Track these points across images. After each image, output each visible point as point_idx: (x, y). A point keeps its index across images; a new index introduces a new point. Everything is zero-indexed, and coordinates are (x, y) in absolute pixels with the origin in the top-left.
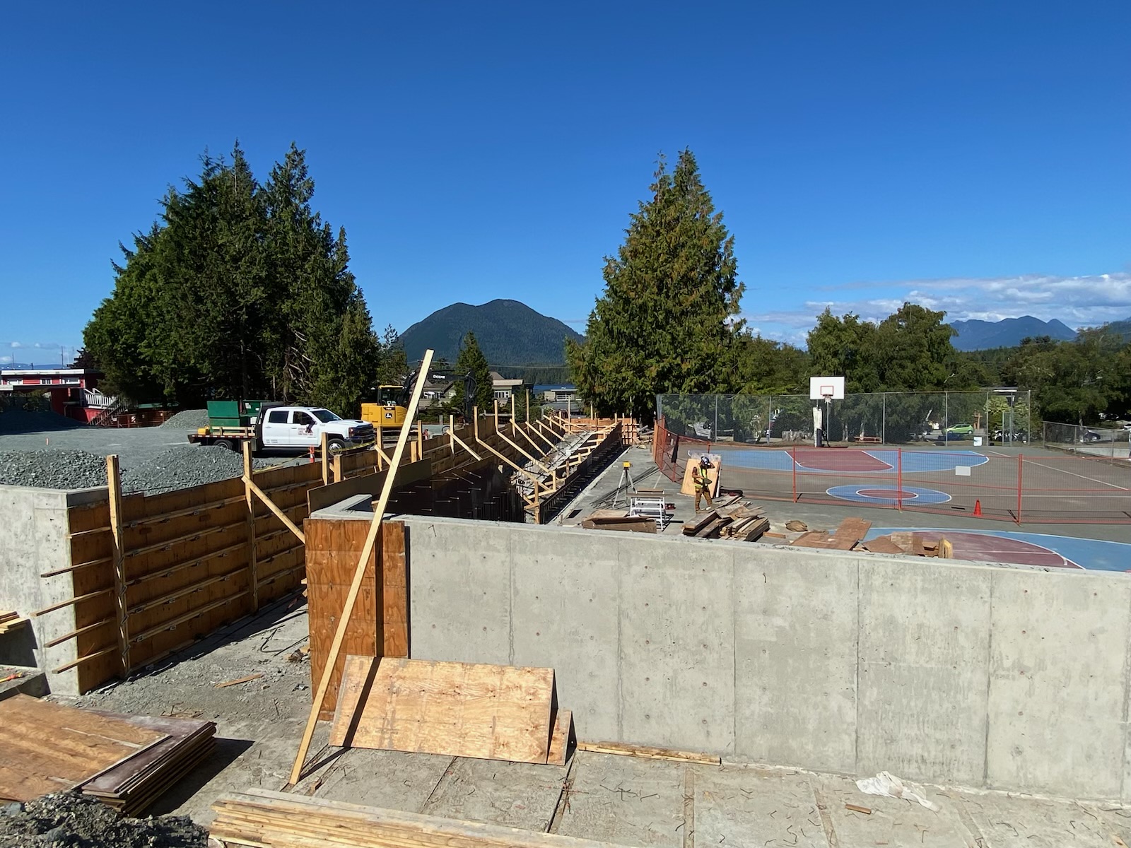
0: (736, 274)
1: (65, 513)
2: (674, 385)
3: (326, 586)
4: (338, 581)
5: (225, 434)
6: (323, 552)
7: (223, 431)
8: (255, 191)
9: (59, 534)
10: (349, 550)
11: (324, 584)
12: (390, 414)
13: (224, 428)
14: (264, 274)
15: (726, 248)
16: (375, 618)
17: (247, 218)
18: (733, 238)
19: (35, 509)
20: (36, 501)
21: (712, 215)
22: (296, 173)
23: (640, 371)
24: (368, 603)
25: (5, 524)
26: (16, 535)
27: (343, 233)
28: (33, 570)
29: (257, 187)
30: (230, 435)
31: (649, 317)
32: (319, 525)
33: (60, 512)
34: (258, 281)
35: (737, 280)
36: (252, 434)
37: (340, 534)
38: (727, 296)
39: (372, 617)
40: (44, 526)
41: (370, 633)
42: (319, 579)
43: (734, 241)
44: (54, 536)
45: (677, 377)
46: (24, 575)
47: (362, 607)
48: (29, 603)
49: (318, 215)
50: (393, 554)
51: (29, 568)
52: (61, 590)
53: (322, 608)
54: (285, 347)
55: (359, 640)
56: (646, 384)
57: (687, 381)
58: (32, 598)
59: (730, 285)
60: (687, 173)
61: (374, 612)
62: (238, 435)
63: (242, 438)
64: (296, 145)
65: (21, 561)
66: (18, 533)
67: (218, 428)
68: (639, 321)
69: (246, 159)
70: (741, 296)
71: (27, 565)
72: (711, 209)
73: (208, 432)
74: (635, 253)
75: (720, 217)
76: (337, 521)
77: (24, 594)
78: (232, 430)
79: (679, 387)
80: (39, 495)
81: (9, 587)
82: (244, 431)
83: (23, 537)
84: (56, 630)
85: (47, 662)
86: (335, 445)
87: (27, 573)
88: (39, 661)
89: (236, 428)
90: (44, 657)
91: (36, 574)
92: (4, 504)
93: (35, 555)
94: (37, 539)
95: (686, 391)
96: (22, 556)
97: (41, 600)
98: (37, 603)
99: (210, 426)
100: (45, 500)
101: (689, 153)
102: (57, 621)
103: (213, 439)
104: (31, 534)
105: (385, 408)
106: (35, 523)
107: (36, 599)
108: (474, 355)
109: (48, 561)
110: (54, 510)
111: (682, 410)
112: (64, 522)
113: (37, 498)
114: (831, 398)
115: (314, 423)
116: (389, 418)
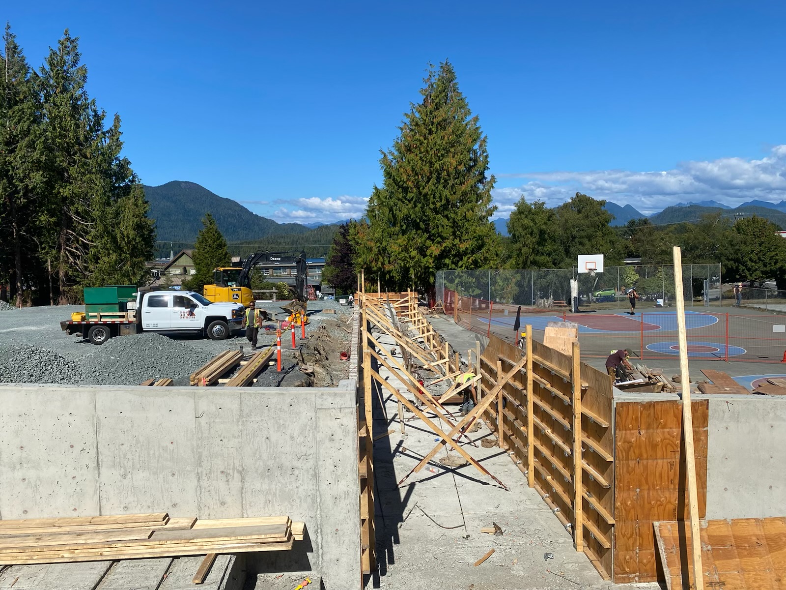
0: (488, 168)
1: (354, 410)
2: (453, 263)
3: (634, 462)
4: (645, 456)
5: (103, 320)
6: (632, 431)
7: (101, 317)
8: (29, 75)
9: (346, 433)
10: (657, 428)
11: (632, 460)
12: (237, 295)
13: (102, 314)
14: (43, 158)
15: (481, 146)
16: (677, 487)
17: (22, 101)
18: (486, 137)
20: (319, 401)
21: (469, 118)
22: (69, 59)
23: (422, 251)
24: (672, 473)
25: (279, 428)
26: (292, 437)
27: (117, 119)
28: (311, 472)
29: (31, 71)
30: (109, 320)
31: (431, 205)
32: (631, 407)
33: (351, 410)
34: (37, 165)
35: (488, 174)
36: (132, 319)
37: (650, 414)
38: (481, 186)
39: (674, 486)
40: (327, 424)
41: (673, 500)
42: (627, 455)
43: (487, 141)
44: (339, 435)
45: (455, 256)
46: (301, 477)
47: (666, 478)
48: (305, 506)
49: (94, 102)
50: (697, 429)
51: (307, 470)
52: (345, 489)
53: (628, 482)
54: (62, 230)
55: (662, 508)
56: (428, 261)
57: (465, 259)
58: (309, 500)
59: (481, 179)
60: (448, 80)
61: (677, 481)
62: (117, 320)
63: (122, 323)
64: (69, 32)
65: (296, 463)
66: (296, 435)
67: (95, 314)
68: (422, 208)
69: (17, 41)
70: (493, 187)
71: (304, 467)
72: (469, 113)
73: (83, 319)
74: (409, 149)
75: (476, 119)
76: (647, 403)
77: (300, 498)
78: (110, 316)
79: (456, 264)
80: (322, 394)
81: (280, 492)
82: (123, 317)
83: (300, 439)
84: (337, 530)
85: (324, 564)
86: (218, 327)
87: (303, 475)
88: (314, 564)
89: (115, 314)
90: (320, 559)
91: (316, 476)
92: (279, 407)
93: (315, 456)
94: (318, 439)
95: (463, 268)
96: (299, 459)
97: (320, 501)
98: (315, 505)
99: (87, 312)
100: (330, 400)
101: (448, 64)
102: (339, 521)
103: (89, 326)
104: (311, 435)
105: (232, 290)
106: (316, 424)
107: (314, 501)
108: (214, 235)
109: (330, 461)
110: (341, 409)
111: (458, 284)
112: (352, 420)
113: (319, 398)
114: (595, 271)
115: (195, 306)
116: (236, 298)
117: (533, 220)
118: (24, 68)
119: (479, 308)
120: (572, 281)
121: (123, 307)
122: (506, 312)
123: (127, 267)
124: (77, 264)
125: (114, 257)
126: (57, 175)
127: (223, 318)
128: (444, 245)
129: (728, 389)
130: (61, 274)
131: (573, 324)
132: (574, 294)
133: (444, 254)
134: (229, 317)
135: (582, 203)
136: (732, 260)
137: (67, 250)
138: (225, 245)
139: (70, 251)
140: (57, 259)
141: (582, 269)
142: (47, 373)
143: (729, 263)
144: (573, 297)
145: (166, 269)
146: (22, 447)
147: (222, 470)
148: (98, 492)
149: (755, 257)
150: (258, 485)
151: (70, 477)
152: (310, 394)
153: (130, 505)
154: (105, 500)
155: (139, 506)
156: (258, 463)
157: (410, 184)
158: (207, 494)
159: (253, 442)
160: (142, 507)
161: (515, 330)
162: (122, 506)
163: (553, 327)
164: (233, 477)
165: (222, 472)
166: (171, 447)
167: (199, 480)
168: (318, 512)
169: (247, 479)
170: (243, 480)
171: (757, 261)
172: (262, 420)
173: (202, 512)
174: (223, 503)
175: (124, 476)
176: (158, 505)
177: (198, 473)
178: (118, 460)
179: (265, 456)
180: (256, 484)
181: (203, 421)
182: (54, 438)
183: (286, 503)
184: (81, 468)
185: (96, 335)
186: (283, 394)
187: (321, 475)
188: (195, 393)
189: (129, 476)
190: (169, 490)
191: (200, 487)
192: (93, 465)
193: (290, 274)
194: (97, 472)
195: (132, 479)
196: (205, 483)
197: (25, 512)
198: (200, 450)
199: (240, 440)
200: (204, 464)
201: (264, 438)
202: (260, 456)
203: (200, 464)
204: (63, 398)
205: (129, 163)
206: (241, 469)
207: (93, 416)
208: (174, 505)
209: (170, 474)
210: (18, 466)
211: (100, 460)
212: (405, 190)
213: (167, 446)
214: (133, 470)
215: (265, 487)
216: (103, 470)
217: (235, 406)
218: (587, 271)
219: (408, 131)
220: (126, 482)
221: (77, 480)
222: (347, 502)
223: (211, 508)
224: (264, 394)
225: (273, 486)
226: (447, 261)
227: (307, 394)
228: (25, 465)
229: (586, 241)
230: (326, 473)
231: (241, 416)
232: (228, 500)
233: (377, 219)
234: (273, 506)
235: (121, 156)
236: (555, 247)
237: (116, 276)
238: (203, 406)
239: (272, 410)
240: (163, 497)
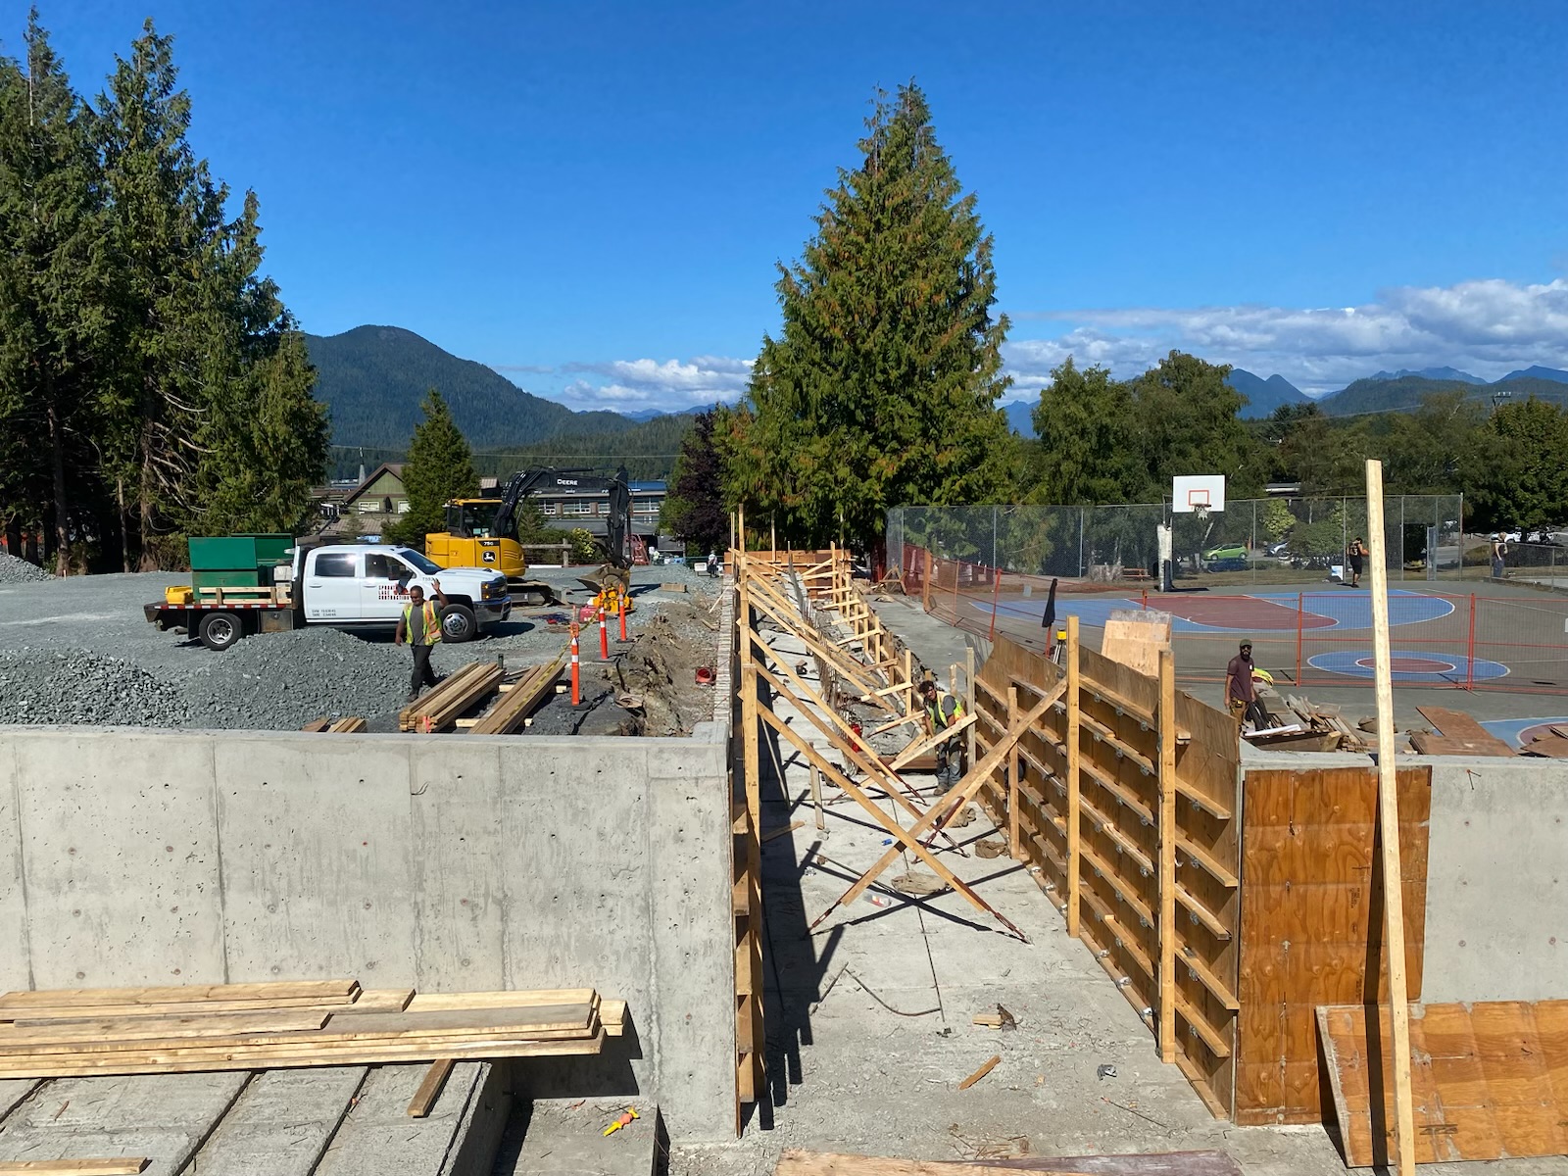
0: (995, 300)
1: (724, 783)
2: (921, 491)
3: (1278, 889)
4: (1301, 876)
5: (228, 601)
6: (1277, 828)
7: (224, 595)
8: (75, 112)
9: (707, 825)
10: (1327, 822)
11: (1275, 884)
12: (492, 554)
13: (225, 590)
14: (106, 279)
15: (980, 255)
16: (1365, 938)
17: (62, 165)
18: (990, 238)
19: (650, 781)
20: (654, 764)
21: (956, 199)
22: (154, 78)
23: (860, 468)
24: (1354, 911)
25: (575, 815)
26: (601, 834)
27: (251, 200)
28: (639, 902)
29: (79, 103)
30: (239, 603)
31: (878, 374)
32: (1275, 781)
33: (717, 781)
34: (95, 293)
35: (993, 312)
36: (284, 600)
37: (1312, 794)
38: (979, 337)
39: (1359, 937)
40: (671, 810)
41: (1355, 964)
42: (1267, 873)
43: (993, 244)
44: (693, 829)
45: (925, 477)
46: (618, 911)
47: (1343, 920)
48: (626, 968)
49: (204, 167)
50: (1407, 825)
51: (631, 900)
52: (705, 936)
53: (1268, 928)
54: (143, 422)
55: (1333, 979)
56: (872, 489)
57: (946, 483)
58: (635, 957)
59: (981, 323)
60: (915, 117)
61: (1364, 927)
62: (256, 603)
63: (264, 608)
64: (154, 24)
65: (609, 885)
66: (608, 830)
67: (212, 590)
68: (861, 381)
69: (53, 45)
70: (1003, 338)
71: (626, 894)
72: (955, 187)
73: (189, 599)
74: (835, 261)
75: (971, 201)
76: (1309, 772)
77: (617, 953)
78: (240, 595)
79: (928, 494)
80: (661, 751)
81: (577, 941)
82: (267, 595)
83: (617, 839)
84: (689, 1016)
85: (665, 1082)
86: (454, 616)
87: (623, 908)
88: (644, 1081)
89: (250, 590)
90: (657, 1072)
91: (648, 910)
92: (575, 774)
93: (646, 870)
94: (652, 838)
95: (943, 501)
96: (615, 876)
97: (657, 960)
98: (647, 967)
99: (196, 587)
100: (676, 761)
101: (915, 89)
102: (693, 998)
103: (200, 613)
104: (638, 829)
105: (482, 543)
106: (649, 808)
107: (644, 960)
108: (445, 434)
109: (677, 882)
110: (697, 779)
111: (931, 534)
112: (719, 800)
113: (656, 757)
114: (1207, 509)
115: (410, 575)
116: (490, 560)
117: (1086, 406)
118: (65, 98)
119: (973, 583)
120: (1161, 529)
121: (266, 577)
122: (1028, 592)
123: (274, 497)
124: (174, 491)
125: (248, 476)
126: (132, 312)
127: (464, 600)
128: (905, 456)
129: (1470, 746)
130: (144, 510)
131: (1162, 614)
132: (1165, 554)
133: (904, 475)
134: (476, 597)
135: (1181, 371)
136: (1483, 487)
137: (156, 462)
138: (467, 454)
139: (161, 466)
140: (136, 480)
141: (1181, 504)
142: (119, 705)
143: (1479, 494)
144: (1162, 561)
145: (351, 501)
146: (72, 850)
147: (464, 897)
148: (222, 939)
149: (1531, 482)
150: (533, 927)
151: (167, 908)
152: (636, 749)
153: (284, 963)
154: (234, 953)
155: (302, 965)
156: (534, 883)
157: (837, 332)
158: (434, 943)
159: (524, 843)
160: (308, 968)
161: (1044, 626)
162: (270, 964)
163: (1120, 619)
164: (486, 910)
165: (464, 901)
166: (362, 851)
167: (418, 916)
168: (653, 981)
169: (512, 915)
170: (504, 917)
171: (1537, 489)
172: (542, 800)
173: (425, 978)
174: (466, 962)
175: (272, 908)
176: (339, 963)
177: (416, 903)
178: (260, 877)
179: (548, 870)
180: (528, 924)
181: (426, 801)
182: (135, 832)
183: (590, 963)
184: (189, 892)
185: (214, 632)
186: (583, 749)
187: (658, 908)
188: (409, 746)
189: (282, 907)
190: (360, 935)
191: (421, 930)
192: (211, 885)
193: (597, 513)
194: (218, 899)
195: (288, 914)
196: (429, 923)
197: (81, 975)
198: (420, 859)
199: (499, 839)
200: (429, 885)
201: (547, 835)
202: (539, 870)
203: (420, 888)
204: (152, 755)
205: (276, 289)
206: (500, 895)
207: (211, 791)
208: (371, 965)
209: (362, 905)
210: (65, 887)
211: (224, 876)
212: (827, 344)
213: (355, 851)
214: (289, 896)
215: (548, 931)
216: (232, 896)
217: (490, 771)
218: (1191, 509)
219: (833, 224)
220: (276, 918)
221: (180, 913)
222: (710, 961)
223: (443, 970)
224: (546, 749)
225: (564, 929)
226: (911, 488)
227: (629, 749)
228: (79, 885)
229: (1191, 448)
230: (668, 906)
231: (501, 793)
232: (477, 956)
233: (771, 402)
234: (564, 968)
235: (260, 275)
236: (1129, 461)
237: (252, 515)
238: (426, 772)
239: (562, 781)
240: (348, 949)
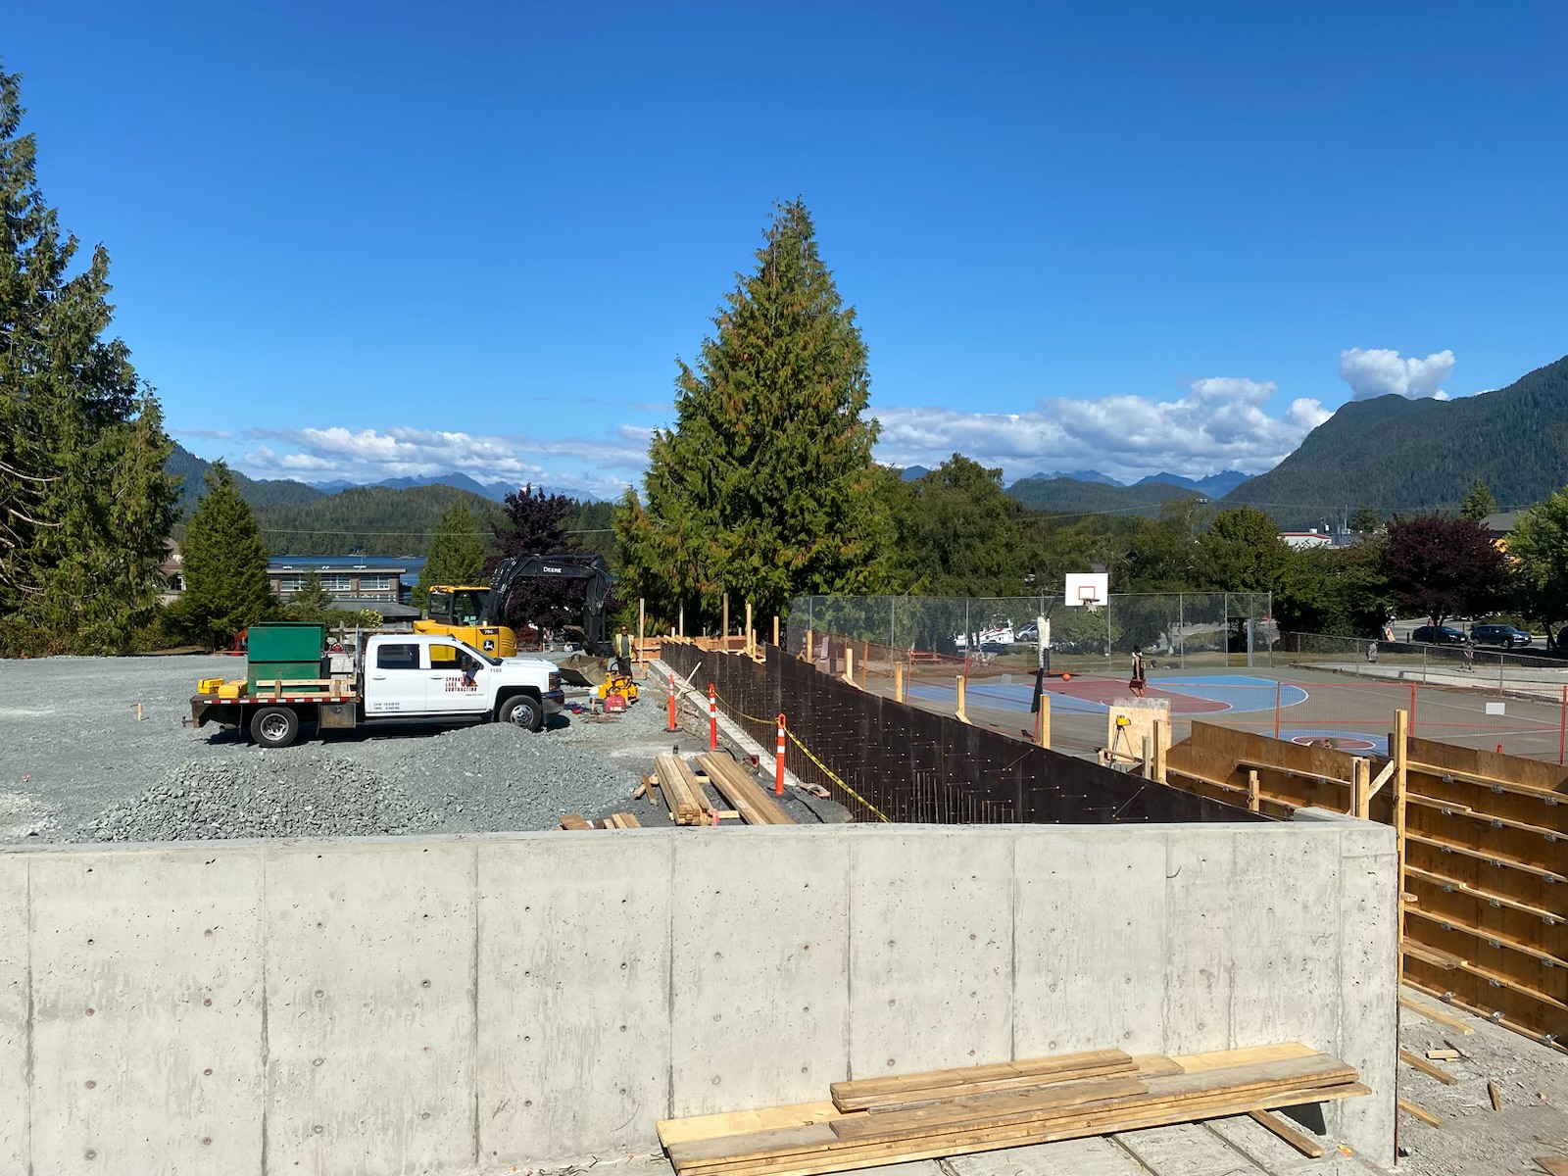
2: (826, 581)
5: (287, 695)
7: (283, 688)
9: (1382, 896)
12: (491, 643)
13: (285, 683)
19: (1343, 859)
20: (1345, 844)
23: (769, 557)
25: (1287, 890)
26: (1305, 907)
28: (1332, 965)
30: (299, 697)
31: (787, 470)
33: (1389, 858)
35: (865, 416)
36: (345, 693)
40: (1358, 883)
44: (1372, 900)
45: (830, 568)
46: (1316, 972)
48: (1321, 1021)
51: (1326, 962)
52: (1378, 992)
56: (779, 577)
57: (850, 574)
58: (1326, 1012)
60: (800, 236)
62: (317, 697)
63: (327, 702)
65: (1311, 951)
66: (1310, 903)
67: (271, 683)
71: (1322, 957)
72: (836, 300)
73: (243, 691)
77: (1313, 1009)
78: (300, 687)
79: (830, 583)
80: (1350, 834)
81: (1285, 1001)
82: (325, 688)
83: (1316, 910)
84: (1364, 1061)
85: (1345, 1120)
86: (522, 708)
87: (1320, 970)
88: (1330, 1121)
89: (313, 682)
90: (1339, 1112)
91: (1338, 971)
92: (1288, 855)
93: (1337, 937)
94: (1342, 909)
95: (846, 591)
96: (1314, 943)
97: (1343, 1013)
98: (1335, 1020)
99: (252, 679)
100: (1361, 842)
101: (801, 206)
102: (1367, 1045)
103: (255, 706)
104: (1332, 901)
105: (483, 631)
106: (1341, 882)
107: (1334, 1014)
108: (232, 508)
109: (1358, 945)
110: (1376, 856)
112: (1391, 874)
113: (1347, 839)
114: (1095, 603)
115: (478, 666)
116: (489, 649)
120: (1041, 620)
121: (323, 669)
125: (100, 553)
127: (533, 691)
128: (815, 548)
133: (812, 566)
134: (544, 688)
135: (962, 473)
141: (1071, 598)
146: (892, 942)
147: (1202, 967)
148: (1011, 1018)
150: (1253, 992)
151: (968, 992)
152: (1333, 832)
153: (1060, 1038)
154: (1020, 1032)
155: (1074, 1038)
156: (1255, 952)
157: (741, 429)
158: (1178, 1010)
159: (1249, 917)
160: (1078, 1041)
162: (1048, 1041)
164: (1218, 979)
165: (1202, 971)
166: (1127, 931)
167: (1166, 989)
168: (1339, 1033)
169: (1237, 982)
170: (1232, 981)
172: (1264, 878)
173: (1169, 1043)
174: (1201, 1026)
175: (1053, 987)
176: (1104, 1036)
177: (1166, 975)
178: (1045, 958)
179: (1266, 940)
180: (1251, 988)
181: (1177, 882)
182: (945, 922)
183: (1294, 1020)
184: (986, 976)
185: (265, 728)
186: (1294, 833)
187: (1345, 968)
188: (1167, 834)
189: (1061, 986)
190: (1121, 1007)
191: (1169, 1000)
192: (1005, 970)
194: (1010, 982)
195: (1065, 992)
196: (1175, 992)
197: (891, 1062)
198: (1171, 935)
199: (1231, 914)
200: (1176, 959)
201: (1266, 908)
202: (1259, 941)
203: (1169, 961)
205: (125, 352)
206: (1230, 964)
207: (1010, 880)
208: (1127, 1035)
209: (1124, 979)
210: (884, 979)
211: (1016, 960)
212: (729, 438)
213: (1122, 930)
214: (1067, 975)
215: (1264, 994)
216: (1021, 978)
217: (1226, 856)
218: (1081, 603)
219: (731, 327)
220: (1055, 996)
221: (978, 997)
222: (1381, 1011)
223: (1183, 1035)
224: (1267, 834)
225: (1275, 992)
226: (817, 578)
227: (1328, 833)
228: (895, 975)
230: (1351, 966)
231: (1234, 873)
232: (1209, 1019)
234: (1274, 1026)
235: (106, 337)
237: (99, 596)
238: (1181, 857)
239: (1279, 862)
240: (1111, 1020)
